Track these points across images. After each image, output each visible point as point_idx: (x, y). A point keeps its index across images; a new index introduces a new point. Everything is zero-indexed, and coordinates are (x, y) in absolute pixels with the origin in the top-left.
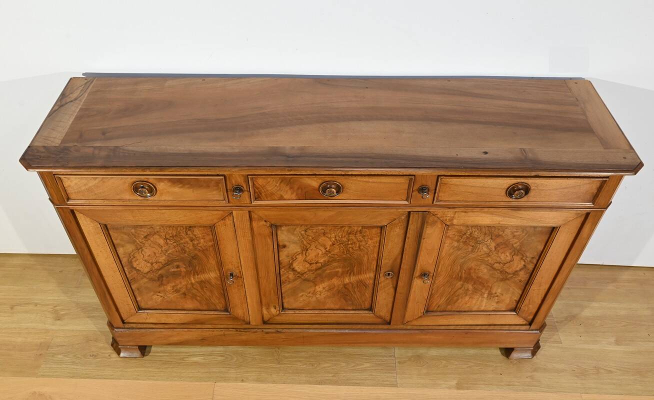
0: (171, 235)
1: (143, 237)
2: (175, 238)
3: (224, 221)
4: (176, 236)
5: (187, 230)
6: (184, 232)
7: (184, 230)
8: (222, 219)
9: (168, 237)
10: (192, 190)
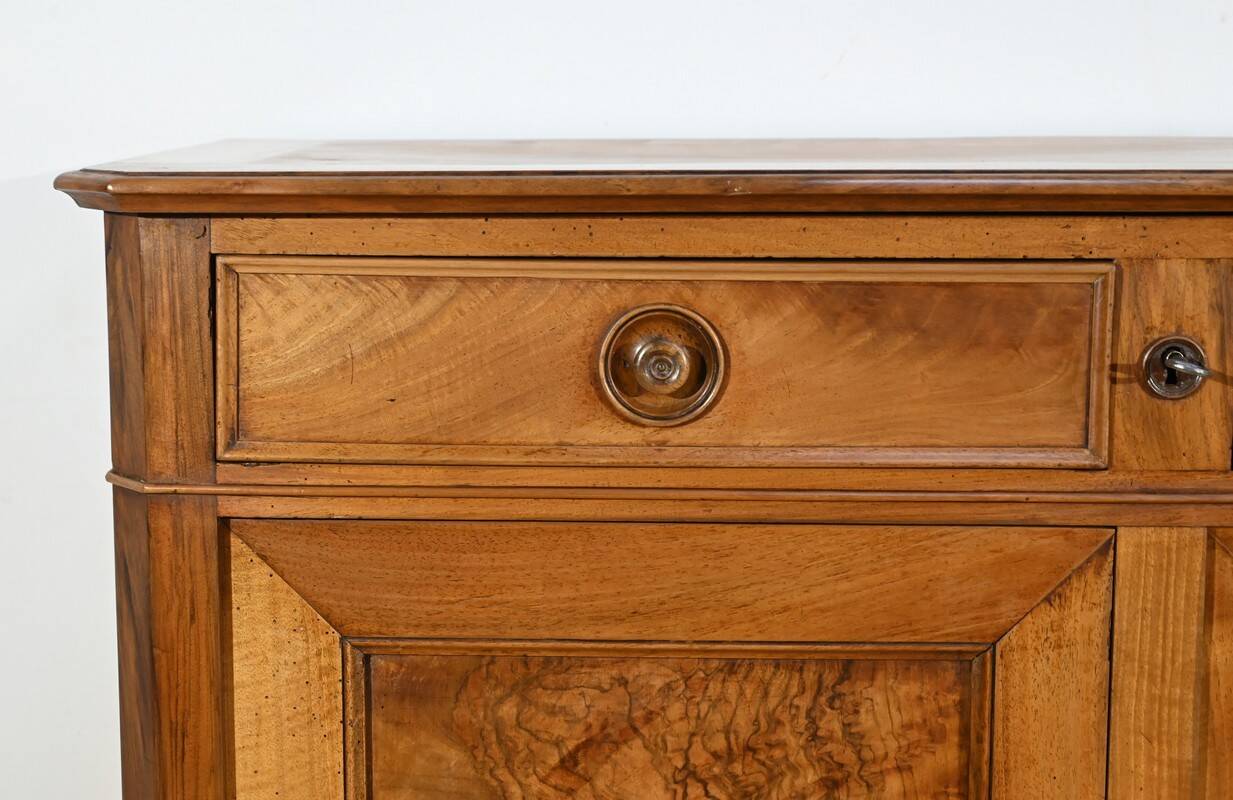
0: (719, 743)
1: (554, 760)
2: (737, 768)
3: (1054, 614)
4: (749, 749)
5: (823, 699)
6: (803, 721)
7: (804, 703)
8: (1048, 600)
9: (699, 758)
10: (921, 366)
